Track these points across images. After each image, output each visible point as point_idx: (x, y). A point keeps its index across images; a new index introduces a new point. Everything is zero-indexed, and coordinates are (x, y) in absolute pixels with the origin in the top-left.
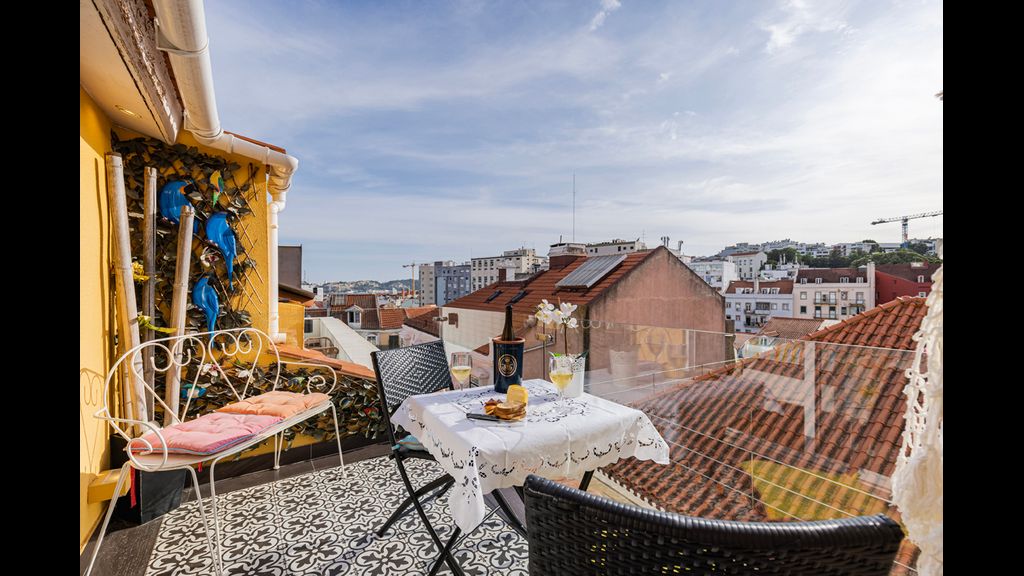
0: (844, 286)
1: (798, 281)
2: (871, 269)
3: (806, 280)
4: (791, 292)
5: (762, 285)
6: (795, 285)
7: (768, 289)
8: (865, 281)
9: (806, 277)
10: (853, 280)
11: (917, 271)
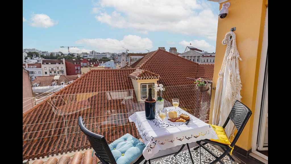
0: (57, 65)
1: (43, 64)
2: (64, 60)
3: (45, 63)
4: (41, 67)
5: (29, 65)
6: (42, 65)
7: (32, 67)
8: (63, 64)
9: (45, 62)
10: (59, 64)
11: (74, 61)
